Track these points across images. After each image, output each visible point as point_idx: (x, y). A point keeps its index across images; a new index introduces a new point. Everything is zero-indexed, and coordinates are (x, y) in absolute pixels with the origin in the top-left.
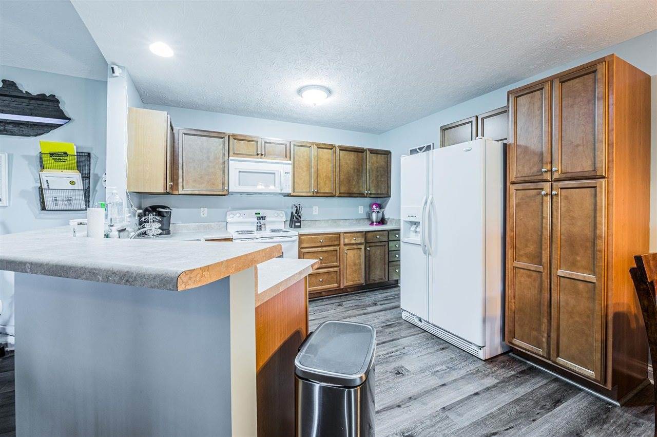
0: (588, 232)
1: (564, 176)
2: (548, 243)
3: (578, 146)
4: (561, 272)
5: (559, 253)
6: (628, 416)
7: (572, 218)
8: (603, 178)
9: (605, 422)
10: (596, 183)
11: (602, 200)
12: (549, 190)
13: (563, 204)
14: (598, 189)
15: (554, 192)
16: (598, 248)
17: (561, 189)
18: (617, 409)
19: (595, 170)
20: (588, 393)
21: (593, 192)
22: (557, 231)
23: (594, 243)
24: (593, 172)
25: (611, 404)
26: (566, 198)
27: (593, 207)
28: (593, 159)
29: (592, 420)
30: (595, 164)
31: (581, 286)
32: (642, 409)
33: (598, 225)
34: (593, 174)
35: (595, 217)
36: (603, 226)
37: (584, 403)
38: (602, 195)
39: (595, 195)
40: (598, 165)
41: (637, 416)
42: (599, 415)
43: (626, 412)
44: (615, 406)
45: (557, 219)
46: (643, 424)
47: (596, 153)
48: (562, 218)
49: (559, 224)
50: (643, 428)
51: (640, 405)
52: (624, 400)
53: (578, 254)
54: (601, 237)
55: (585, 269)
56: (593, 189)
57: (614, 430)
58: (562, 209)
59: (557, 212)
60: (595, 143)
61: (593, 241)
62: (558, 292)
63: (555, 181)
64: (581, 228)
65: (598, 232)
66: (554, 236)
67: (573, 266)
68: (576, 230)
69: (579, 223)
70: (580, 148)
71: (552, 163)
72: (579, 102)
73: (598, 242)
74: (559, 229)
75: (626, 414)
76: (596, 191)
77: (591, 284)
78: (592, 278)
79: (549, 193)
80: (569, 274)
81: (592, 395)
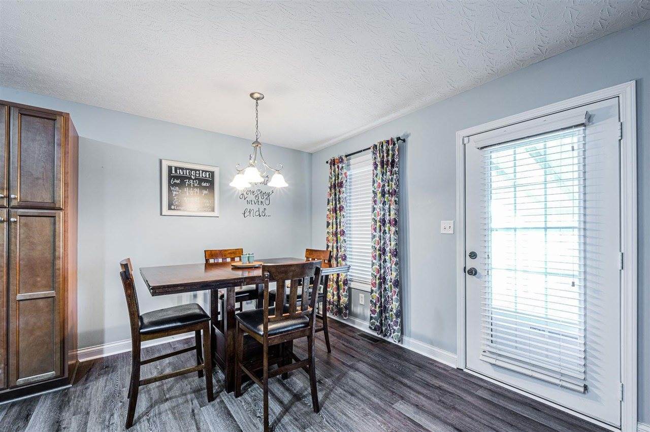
0: (48, 255)
1: (24, 204)
2: (5, 270)
3: (38, 179)
4: (19, 297)
5: (18, 278)
6: (79, 388)
7: (32, 243)
8: (61, 209)
9: (69, 402)
10: (55, 213)
11: (59, 227)
12: (5, 216)
13: (22, 230)
14: (57, 219)
15: (12, 219)
16: (57, 267)
17: (20, 216)
18: (71, 390)
19: (54, 203)
20: (46, 394)
21: (53, 221)
22: (15, 257)
23: (54, 263)
24: (53, 204)
25: (65, 389)
26: (26, 225)
27: (52, 233)
28: (52, 192)
29: (60, 407)
30: (54, 197)
31: (41, 303)
32: (84, 379)
33: (57, 249)
34: (52, 205)
35: (54, 242)
36: (61, 248)
37: (48, 402)
38: (60, 224)
39: (54, 224)
40: (57, 199)
41: (84, 384)
42: (63, 401)
43: (77, 387)
44: (69, 388)
45: (16, 245)
46: (89, 386)
47: (55, 189)
48: (21, 244)
49: (18, 250)
50: (91, 387)
51: (82, 378)
52: (72, 381)
53: (38, 276)
54: (60, 258)
55: (45, 287)
56: (52, 218)
57: (77, 401)
58: (22, 236)
59: (16, 237)
60: (54, 180)
61: (52, 262)
62: (18, 316)
63: (13, 208)
64: (41, 251)
65: (57, 254)
66: (12, 262)
67: (34, 287)
68: (36, 254)
69: (39, 248)
70: (40, 181)
71: (9, 189)
72: (39, 140)
73: (57, 262)
74: (18, 255)
75: (78, 388)
76: (55, 221)
77: (50, 299)
78: (52, 293)
79: (5, 220)
80: (30, 295)
81: (50, 393)
